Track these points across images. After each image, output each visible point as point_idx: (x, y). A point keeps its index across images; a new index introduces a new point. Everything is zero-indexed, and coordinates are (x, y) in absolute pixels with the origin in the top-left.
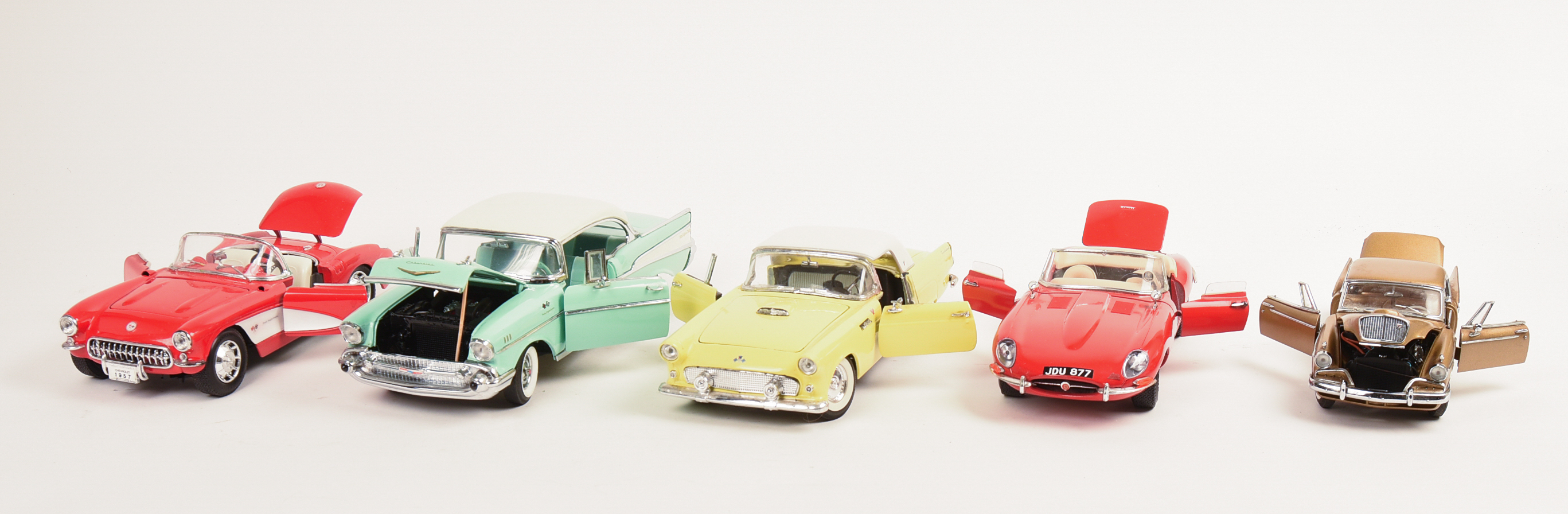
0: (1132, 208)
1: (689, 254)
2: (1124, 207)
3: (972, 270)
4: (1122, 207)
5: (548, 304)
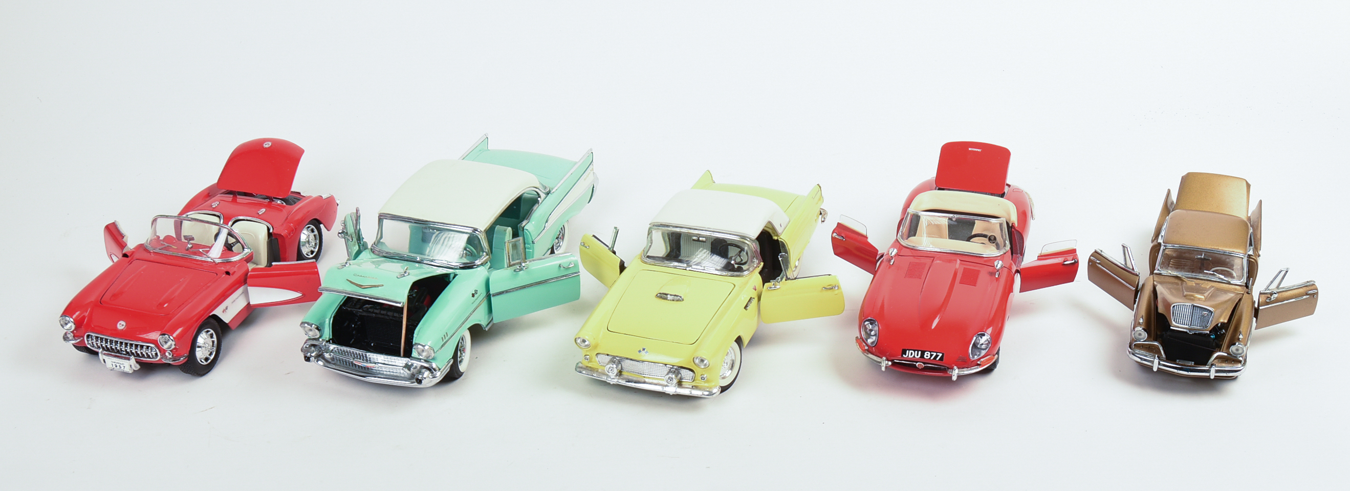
0: (979, 150)
1: (593, 189)
2: (972, 149)
3: (840, 222)
4: (970, 149)
5: (476, 291)
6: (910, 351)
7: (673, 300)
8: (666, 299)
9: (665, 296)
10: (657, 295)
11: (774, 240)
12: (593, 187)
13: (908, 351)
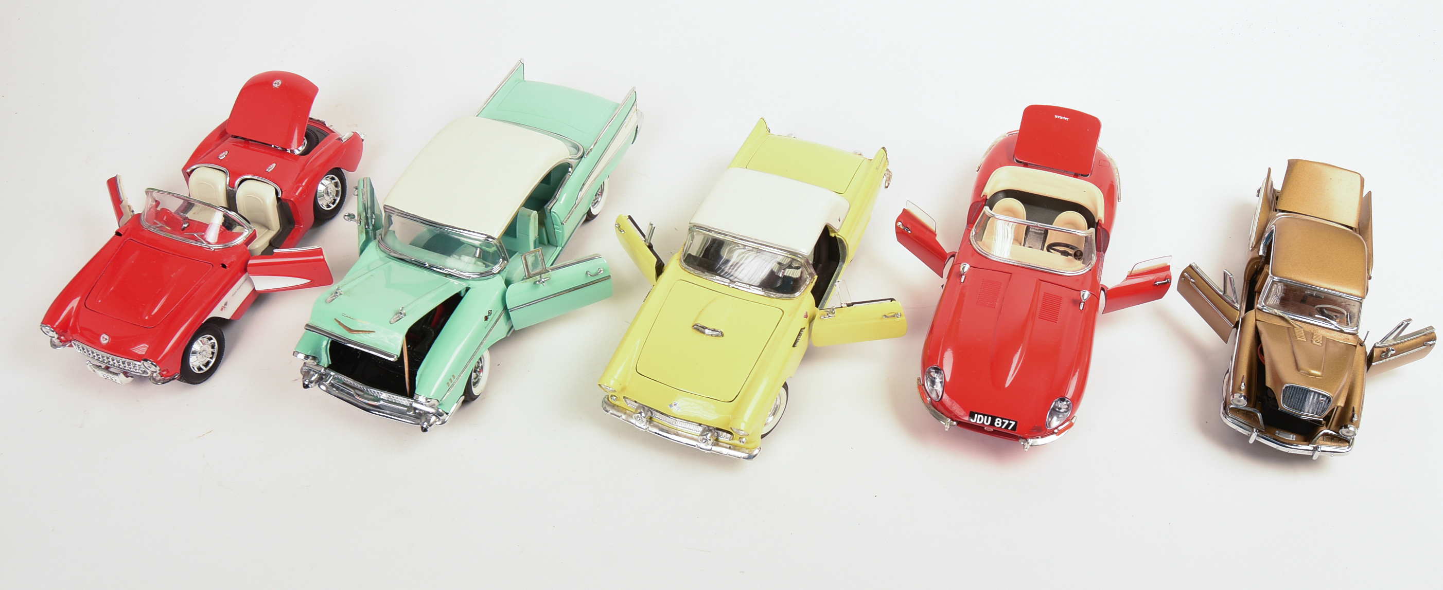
0: (1066, 119)
1: (636, 130)
2: (1059, 117)
3: (906, 208)
4: (1056, 116)
5: (490, 313)
6: (979, 416)
7: (712, 335)
8: (704, 333)
9: (703, 329)
10: (693, 326)
11: (831, 237)
12: (637, 127)
13: (976, 415)
